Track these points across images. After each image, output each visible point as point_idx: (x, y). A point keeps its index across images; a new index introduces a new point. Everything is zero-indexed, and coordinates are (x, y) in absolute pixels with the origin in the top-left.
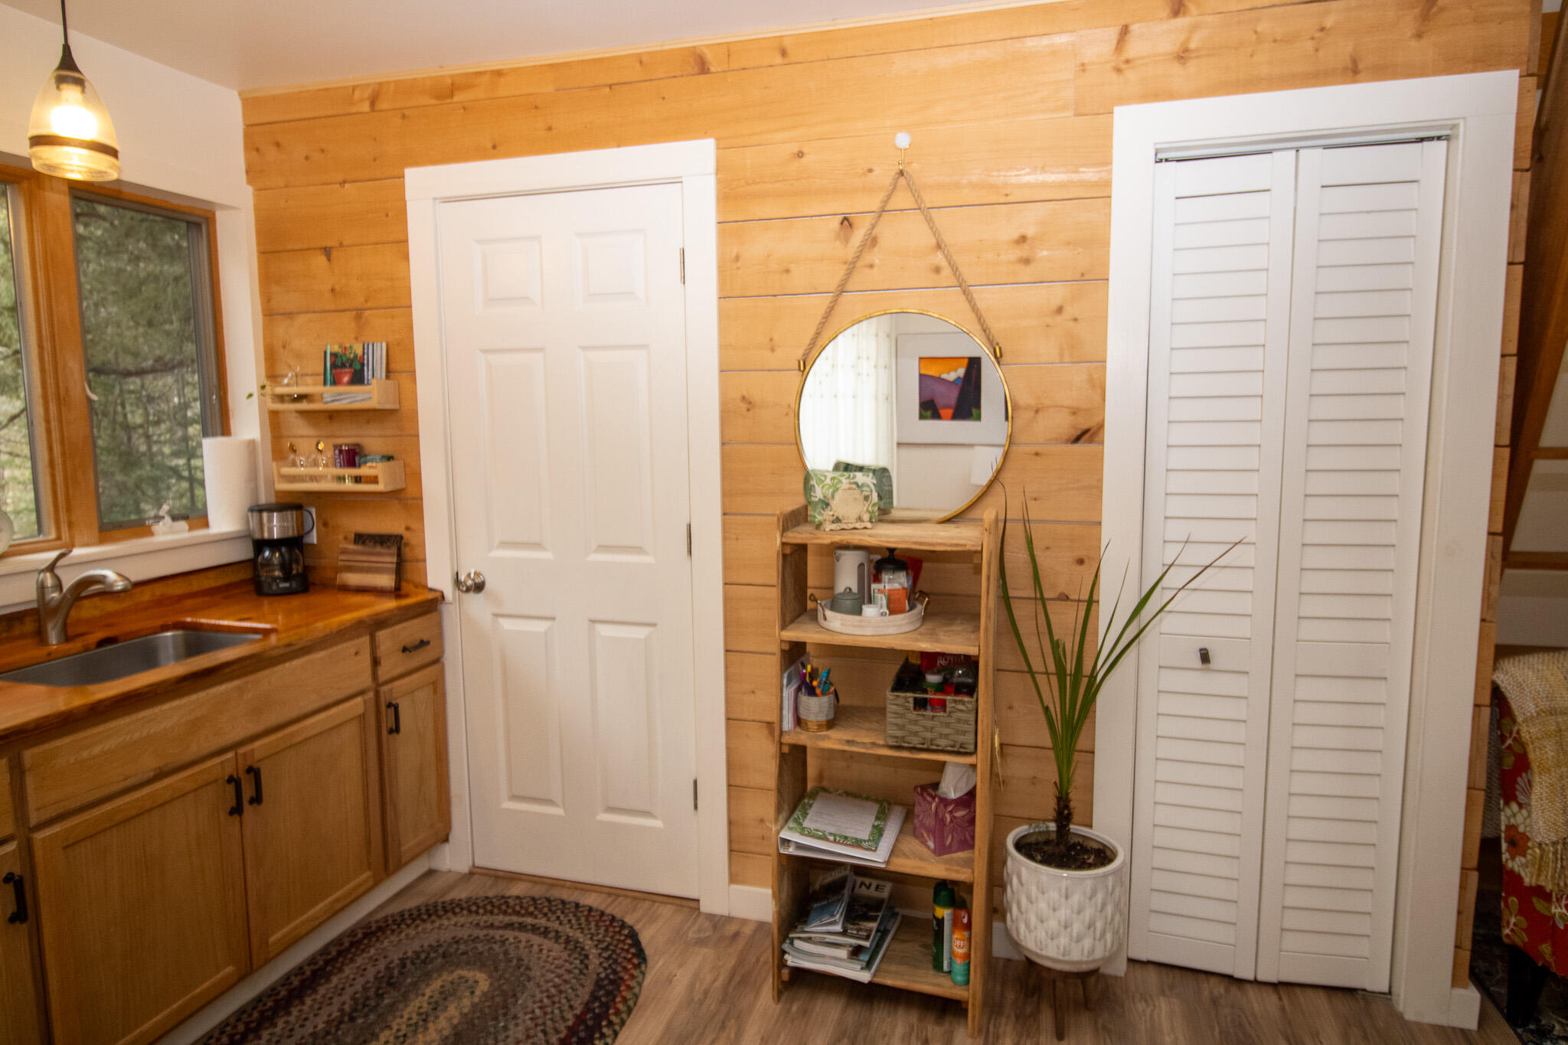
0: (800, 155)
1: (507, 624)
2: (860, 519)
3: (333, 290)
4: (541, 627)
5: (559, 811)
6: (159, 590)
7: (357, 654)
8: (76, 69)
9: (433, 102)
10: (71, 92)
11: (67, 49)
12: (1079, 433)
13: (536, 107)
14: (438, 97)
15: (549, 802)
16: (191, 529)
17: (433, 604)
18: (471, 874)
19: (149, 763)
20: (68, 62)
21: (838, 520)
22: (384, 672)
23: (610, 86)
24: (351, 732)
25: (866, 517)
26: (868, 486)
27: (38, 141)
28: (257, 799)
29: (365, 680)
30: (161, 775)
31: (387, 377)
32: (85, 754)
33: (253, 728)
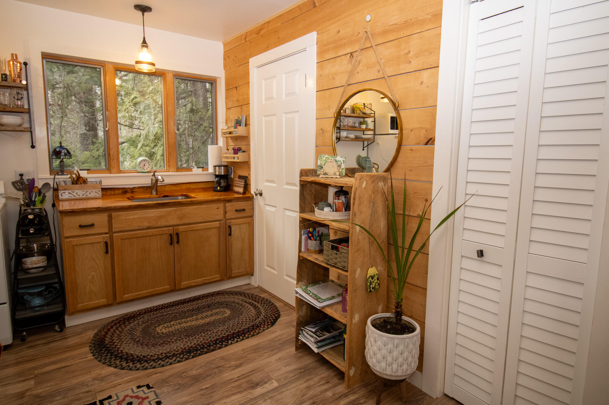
0: (339, 32)
1: (267, 208)
2: (335, 174)
3: (237, 100)
4: (273, 209)
5: (276, 272)
6: (188, 186)
7: (218, 208)
8: (146, 44)
9: (256, 36)
10: (145, 49)
11: (144, 38)
12: (428, 140)
13: (276, 32)
14: (257, 34)
15: (274, 269)
16: (203, 171)
17: (251, 199)
18: (257, 287)
19: (146, 224)
20: (144, 42)
21: (325, 174)
22: (228, 216)
23: (292, 19)
24: (215, 231)
25: (338, 174)
26: (341, 161)
27: (137, 62)
28: (178, 242)
29: (221, 217)
30: (149, 228)
31: (246, 126)
32: (128, 218)
33: (178, 222)
